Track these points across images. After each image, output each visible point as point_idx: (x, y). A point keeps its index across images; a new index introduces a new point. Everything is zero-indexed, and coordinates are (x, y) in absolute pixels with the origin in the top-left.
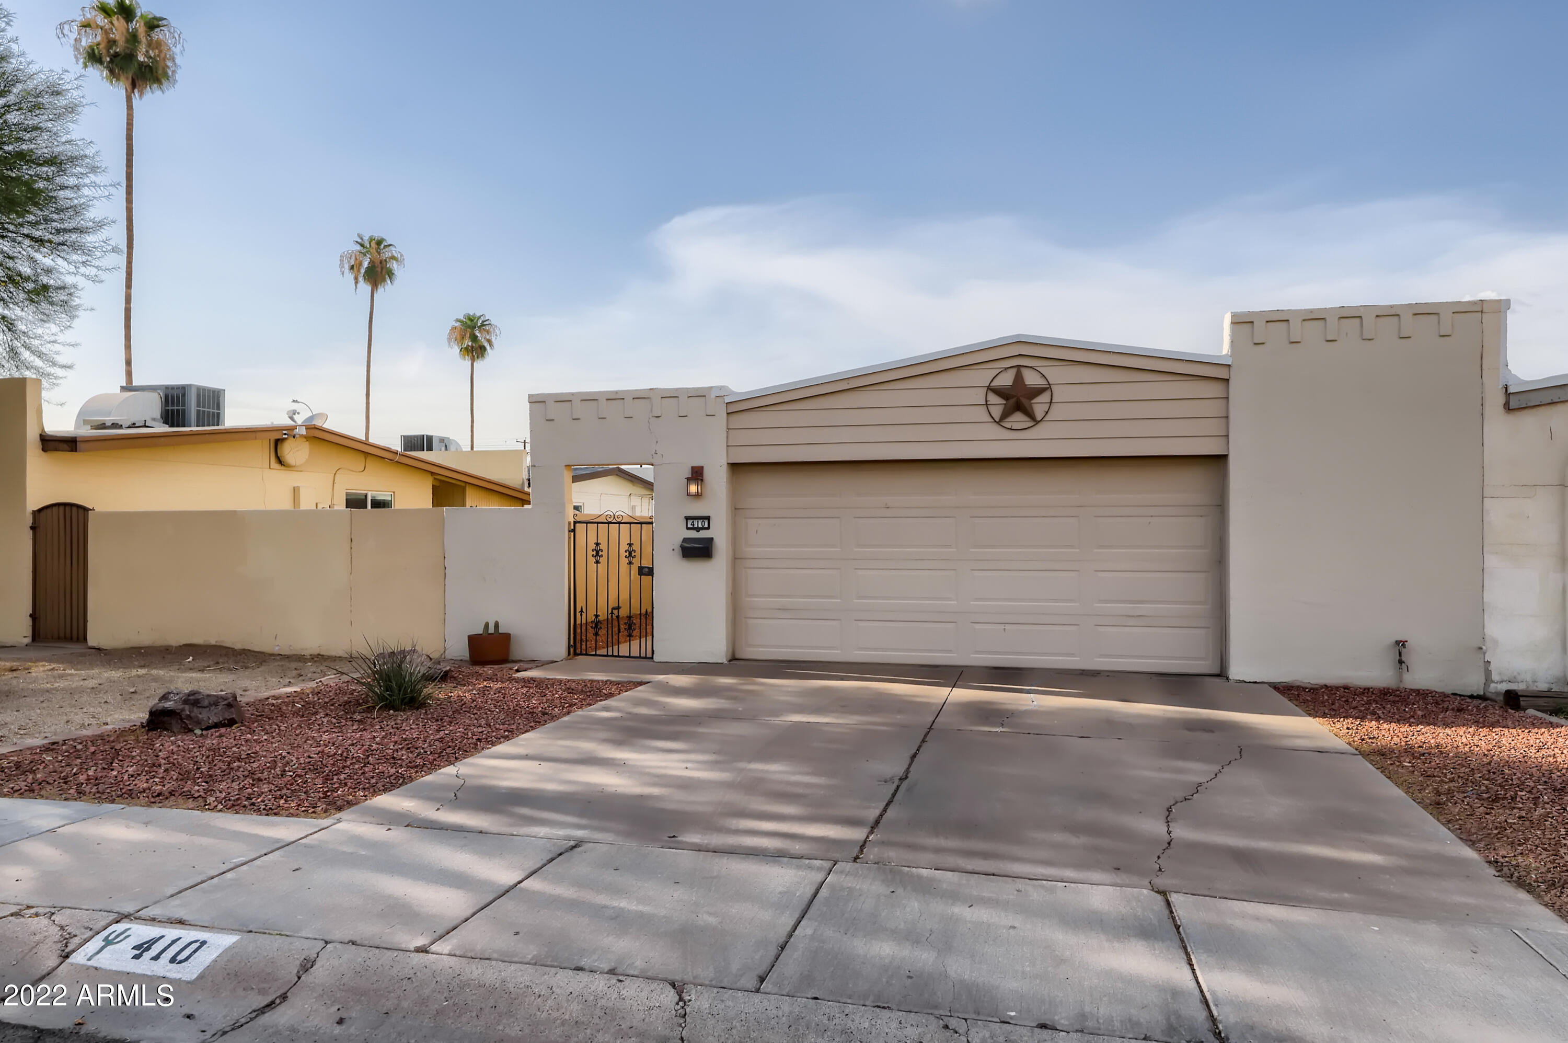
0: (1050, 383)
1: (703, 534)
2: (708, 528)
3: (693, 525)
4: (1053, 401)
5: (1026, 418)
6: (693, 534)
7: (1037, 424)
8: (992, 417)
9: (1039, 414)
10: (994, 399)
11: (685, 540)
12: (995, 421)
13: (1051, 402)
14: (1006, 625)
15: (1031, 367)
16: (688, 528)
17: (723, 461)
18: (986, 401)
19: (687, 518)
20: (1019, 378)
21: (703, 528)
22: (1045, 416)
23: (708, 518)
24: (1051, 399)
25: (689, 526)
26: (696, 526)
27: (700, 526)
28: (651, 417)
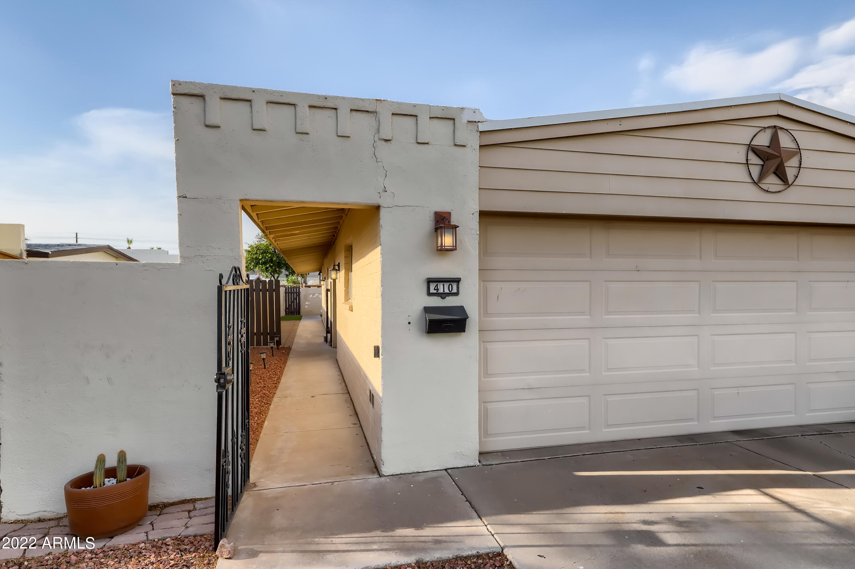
0: (800, 148)
1: (450, 302)
2: (457, 294)
3: (438, 290)
4: (802, 166)
5: (778, 181)
6: (436, 302)
7: (789, 187)
8: (752, 178)
9: (790, 179)
10: (754, 159)
11: (427, 310)
12: (755, 182)
13: (800, 167)
14: (739, 388)
15: (786, 130)
16: (429, 294)
17: (476, 209)
18: (747, 160)
19: (429, 281)
20: (775, 140)
21: (451, 294)
22: (794, 181)
23: (457, 281)
24: (801, 164)
25: (432, 291)
26: (441, 291)
27: (447, 291)
28: (376, 139)
